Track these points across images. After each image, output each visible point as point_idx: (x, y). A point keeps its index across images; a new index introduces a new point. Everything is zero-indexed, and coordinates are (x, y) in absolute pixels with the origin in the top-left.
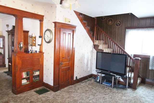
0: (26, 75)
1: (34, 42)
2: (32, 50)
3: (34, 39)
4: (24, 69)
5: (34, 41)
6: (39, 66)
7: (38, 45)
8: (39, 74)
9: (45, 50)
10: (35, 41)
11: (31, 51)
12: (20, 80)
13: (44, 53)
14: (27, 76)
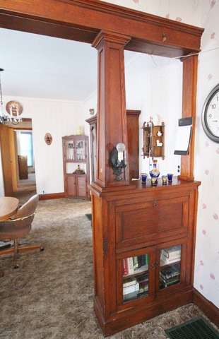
0: (137, 265)
1: (159, 144)
2: (156, 174)
3: (159, 134)
4: (131, 248)
5: (158, 141)
6: (182, 231)
7: (177, 153)
8: (181, 258)
9: (207, 172)
10: (162, 141)
11: (152, 175)
12: (118, 286)
13: (199, 183)
14: (139, 267)
